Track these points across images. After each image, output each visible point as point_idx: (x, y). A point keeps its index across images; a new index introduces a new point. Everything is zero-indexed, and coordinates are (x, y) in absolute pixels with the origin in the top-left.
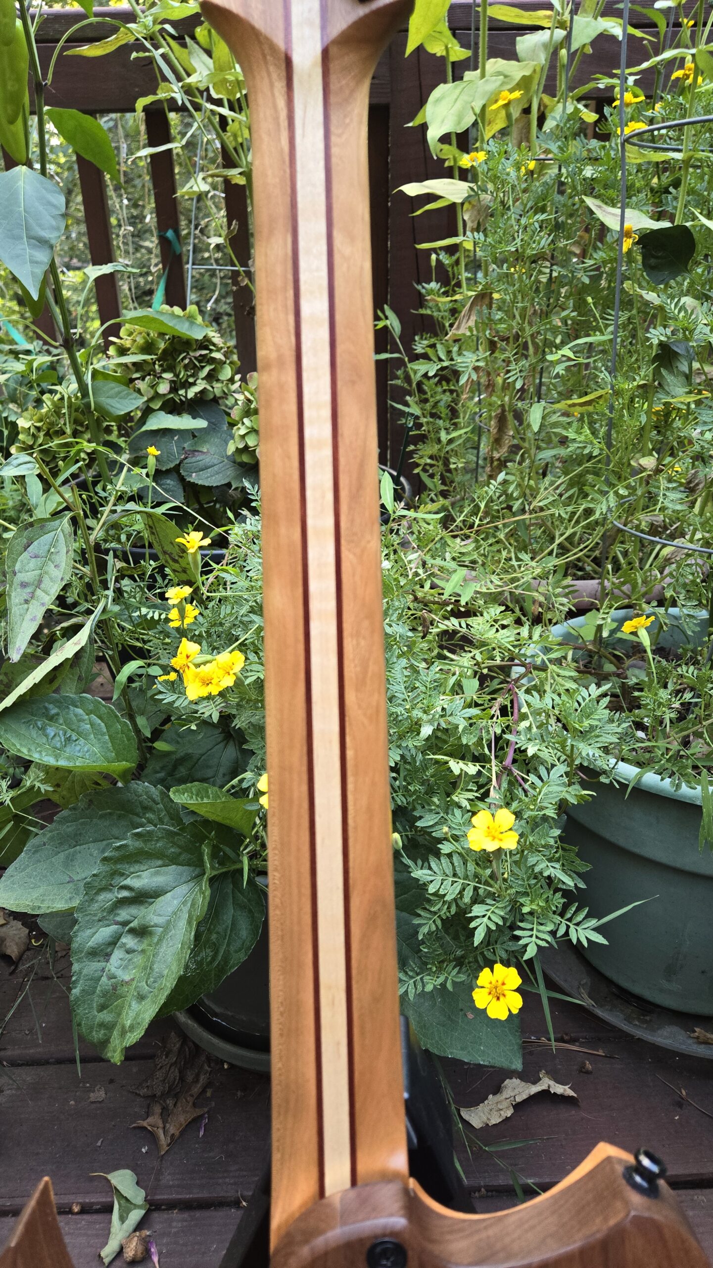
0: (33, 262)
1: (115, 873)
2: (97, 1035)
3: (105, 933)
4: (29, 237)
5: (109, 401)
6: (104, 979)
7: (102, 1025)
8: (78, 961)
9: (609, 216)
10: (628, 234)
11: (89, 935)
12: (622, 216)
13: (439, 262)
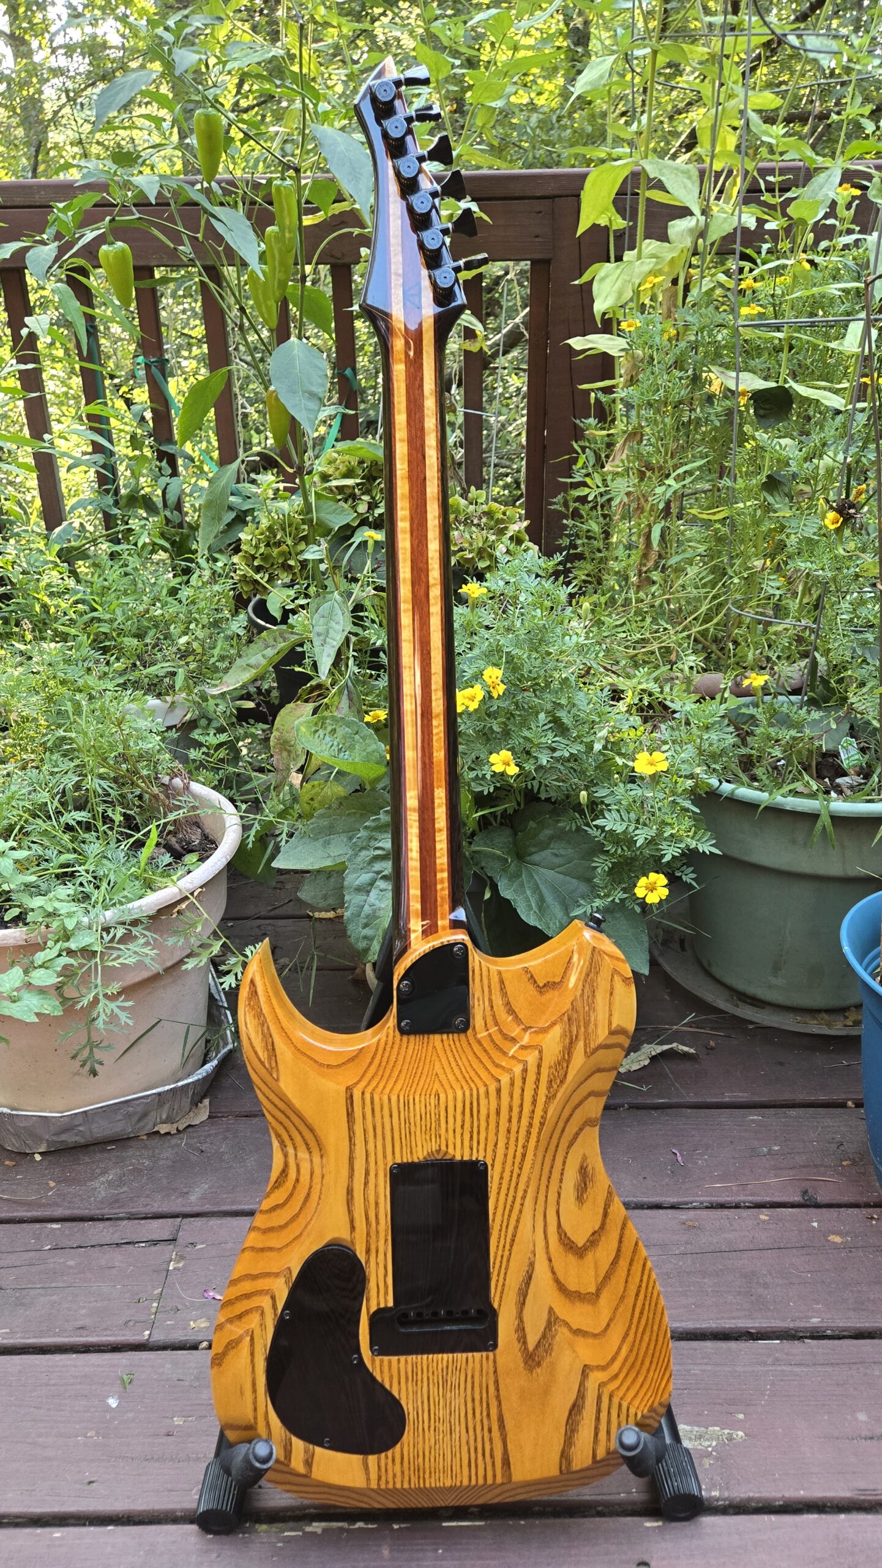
1: (370, 838)
3: (366, 877)
4: (304, 391)
5: (328, 516)
6: (366, 907)
7: (365, 937)
8: (349, 893)
9: (729, 380)
10: (743, 394)
11: (356, 878)
12: (737, 378)
13: (597, 399)
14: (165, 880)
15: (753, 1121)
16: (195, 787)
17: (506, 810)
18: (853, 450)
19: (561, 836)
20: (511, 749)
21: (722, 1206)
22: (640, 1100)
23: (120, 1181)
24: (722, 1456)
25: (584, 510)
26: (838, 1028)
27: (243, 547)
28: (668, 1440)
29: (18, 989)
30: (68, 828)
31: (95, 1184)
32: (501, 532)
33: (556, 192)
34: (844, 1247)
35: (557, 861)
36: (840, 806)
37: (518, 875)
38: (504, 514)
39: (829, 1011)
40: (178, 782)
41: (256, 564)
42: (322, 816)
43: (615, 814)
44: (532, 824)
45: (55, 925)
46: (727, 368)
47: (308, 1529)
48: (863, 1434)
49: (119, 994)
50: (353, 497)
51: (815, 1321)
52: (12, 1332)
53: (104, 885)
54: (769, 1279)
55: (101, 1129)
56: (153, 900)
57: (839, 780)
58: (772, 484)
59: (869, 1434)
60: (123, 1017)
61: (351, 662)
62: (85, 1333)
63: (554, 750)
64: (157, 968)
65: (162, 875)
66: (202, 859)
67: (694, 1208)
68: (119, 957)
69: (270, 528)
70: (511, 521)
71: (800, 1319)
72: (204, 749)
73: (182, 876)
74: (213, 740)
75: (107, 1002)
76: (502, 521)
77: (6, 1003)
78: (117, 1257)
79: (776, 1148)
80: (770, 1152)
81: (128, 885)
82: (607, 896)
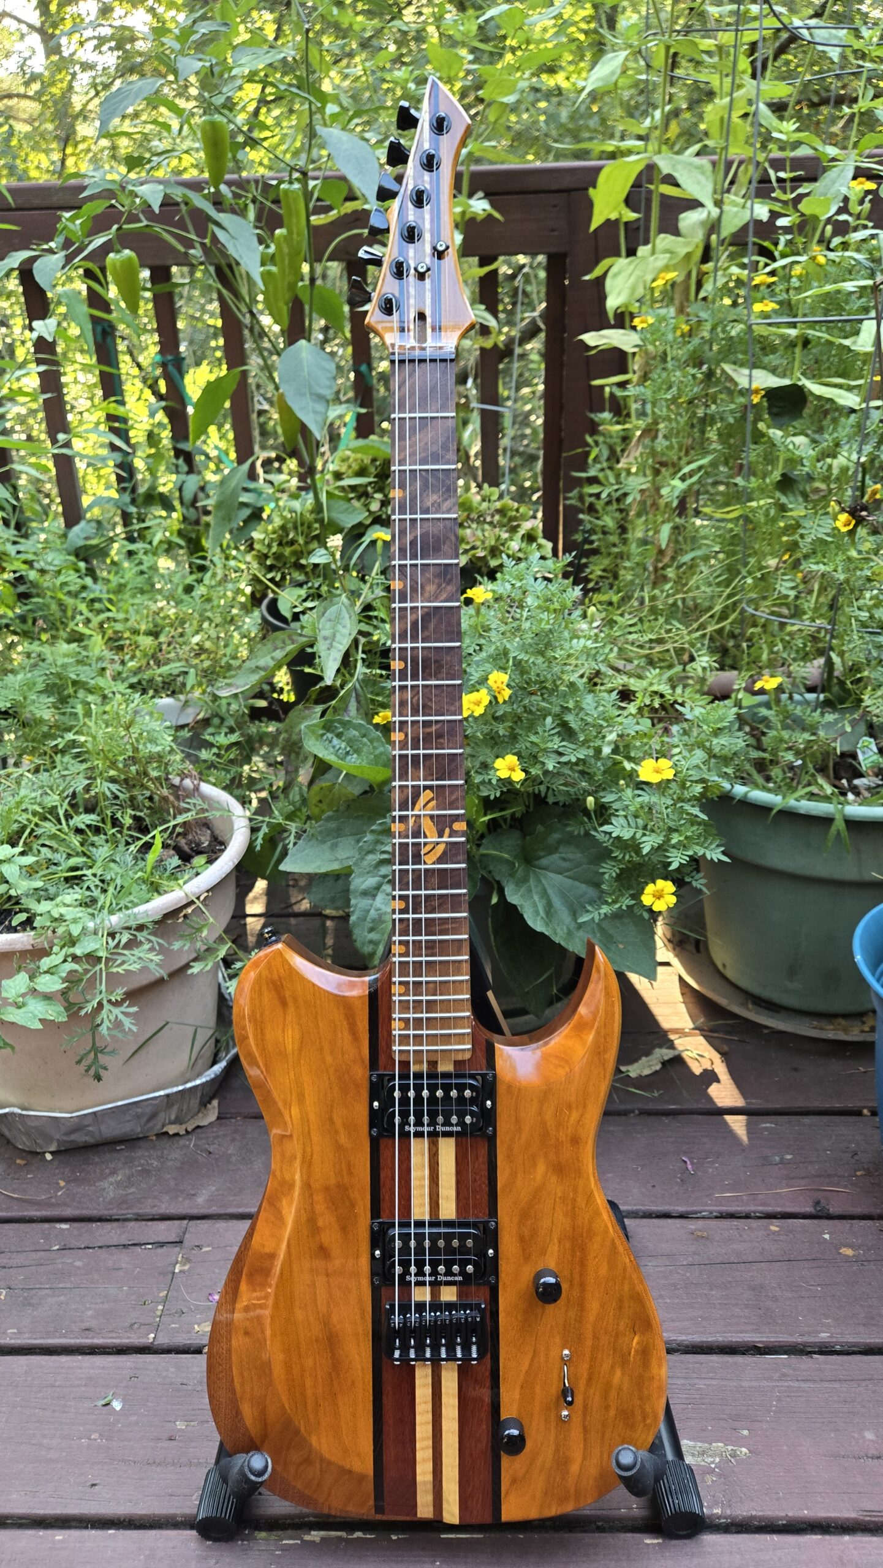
0: (315, 412)
1: (378, 842)
2: (367, 949)
3: (371, 881)
4: (311, 394)
5: (339, 515)
6: (372, 912)
7: (371, 942)
8: (354, 898)
9: (742, 377)
10: (757, 391)
11: (361, 882)
12: (750, 376)
13: (612, 394)
14: (172, 883)
15: (766, 1129)
16: (206, 788)
17: (513, 815)
18: (868, 448)
19: (570, 840)
20: (519, 755)
21: (732, 1216)
22: (651, 1106)
23: (129, 1182)
24: (725, 1472)
25: (599, 506)
26: (854, 1034)
27: (257, 546)
28: (670, 1456)
29: (23, 995)
30: (78, 831)
31: (105, 1184)
32: (513, 530)
33: (572, 186)
34: (857, 1260)
35: (565, 865)
36: (856, 810)
37: (525, 880)
38: (517, 510)
39: (846, 1016)
40: (188, 782)
41: (268, 562)
42: (329, 819)
43: (622, 821)
44: (540, 828)
45: (60, 930)
46: (742, 365)
47: (307, 1538)
48: (872, 1452)
49: (123, 1001)
50: (365, 495)
51: (824, 1336)
52: (20, 1333)
53: (111, 889)
54: (778, 1293)
55: (111, 1129)
56: (160, 904)
57: (856, 782)
58: (786, 483)
59: (876, 1453)
60: (127, 1023)
61: (359, 664)
62: (91, 1334)
63: (561, 754)
64: (163, 973)
65: (169, 879)
66: (210, 861)
67: (703, 1218)
68: (123, 963)
69: (283, 528)
70: (524, 518)
71: (809, 1333)
72: (215, 750)
73: (190, 879)
74: (223, 740)
75: (111, 1008)
76: (515, 519)
77: (11, 1009)
78: (124, 1259)
79: (789, 1157)
80: (782, 1161)
81: (135, 888)
82: (615, 902)
